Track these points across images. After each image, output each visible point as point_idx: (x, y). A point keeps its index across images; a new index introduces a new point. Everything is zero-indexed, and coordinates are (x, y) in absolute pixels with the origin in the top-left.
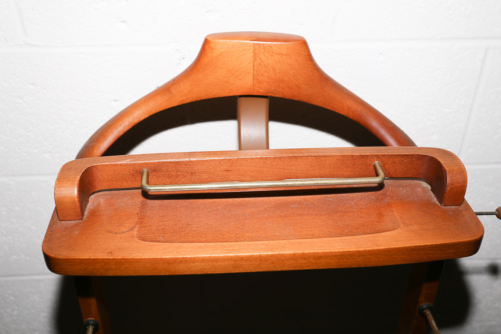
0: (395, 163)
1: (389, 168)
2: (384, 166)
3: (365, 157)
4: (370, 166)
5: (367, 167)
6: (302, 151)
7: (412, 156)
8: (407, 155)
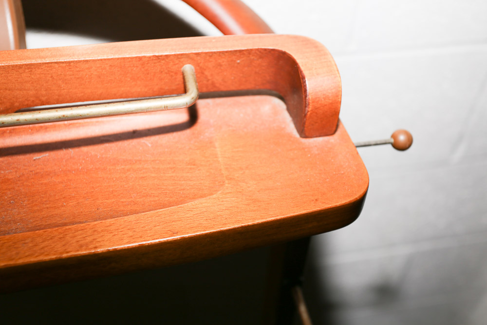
0: (221, 65)
1: (212, 75)
2: (203, 73)
3: (163, 59)
4: (176, 73)
5: (172, 76)
6: (42, 54)
7: (249, 52)
8: (240, 51)
